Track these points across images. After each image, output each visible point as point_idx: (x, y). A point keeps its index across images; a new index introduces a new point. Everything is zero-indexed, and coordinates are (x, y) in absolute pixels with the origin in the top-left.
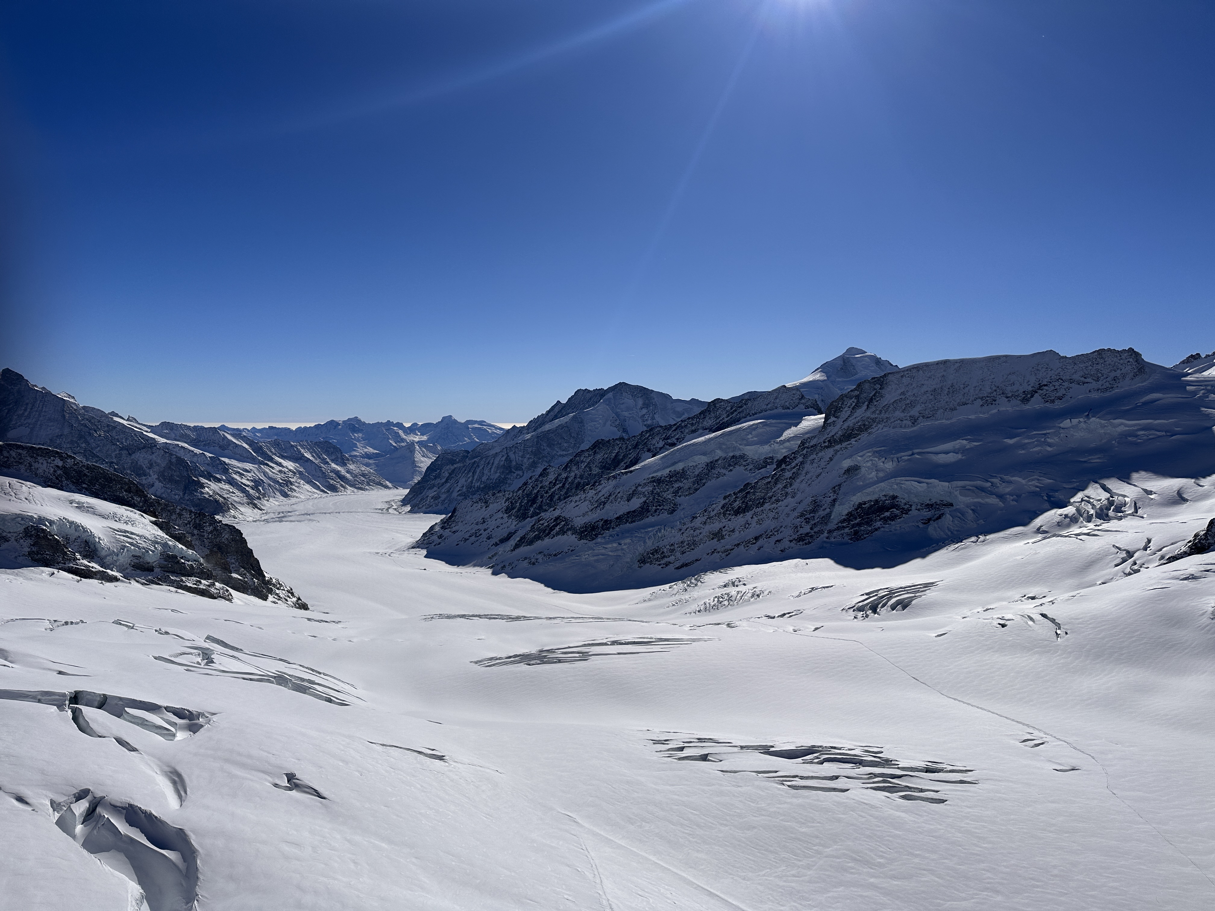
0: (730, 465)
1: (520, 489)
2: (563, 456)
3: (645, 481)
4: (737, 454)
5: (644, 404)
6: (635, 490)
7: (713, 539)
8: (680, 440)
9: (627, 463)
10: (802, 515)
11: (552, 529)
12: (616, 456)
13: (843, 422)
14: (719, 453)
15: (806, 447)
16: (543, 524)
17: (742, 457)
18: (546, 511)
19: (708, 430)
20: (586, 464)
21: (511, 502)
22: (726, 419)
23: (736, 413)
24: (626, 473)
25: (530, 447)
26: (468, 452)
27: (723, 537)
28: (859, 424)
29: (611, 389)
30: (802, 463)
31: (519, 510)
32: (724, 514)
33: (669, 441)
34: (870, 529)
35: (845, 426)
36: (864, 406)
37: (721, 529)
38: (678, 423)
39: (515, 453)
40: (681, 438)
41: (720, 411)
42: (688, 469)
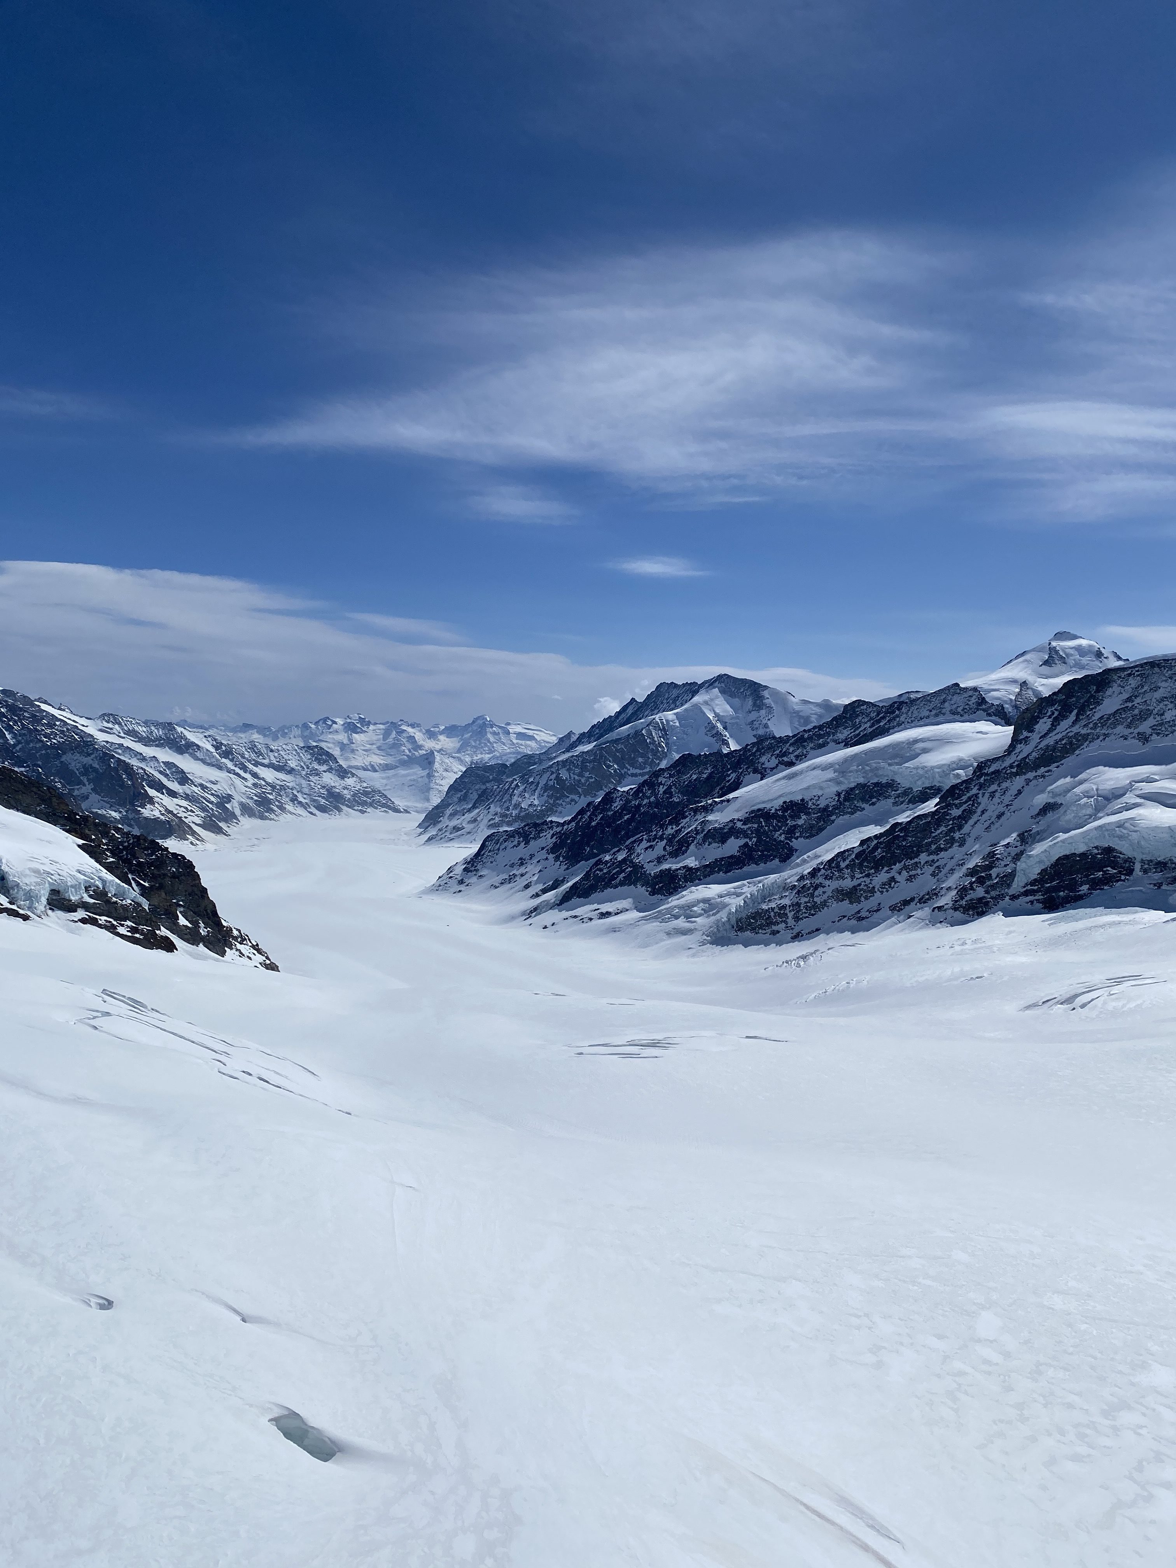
0: (871, 797)
1: (573, 820)
2: (633, 775)
3: (748, 815)
4: (885, 779)
5: (754, 705)
6: (732, 827)
8: (801, 758)
9: (723, 787)
10: (972, 872)
11: (614, 877)
12: (709, 777)
13: (1040, 738)
14: (858, 778)
15: (984, 774)
16: (601, 871)
17: (891, 785)
18: (607, 851)
19: (841, 745)
20: (665, 787)
21: (560, 839)
22: (870, 730)
23: (884, 721)
24: (722, 801)
25: (590, 762)
26: (505, 766)
28: (1063, 742)
29: (708, 683)
30: (976, 795)
31: (570, 849)
32: (861, 865)
33: (785, 759)
35: (1042, 745)
36: (1073, 717)
37: (854, 886)
38: (798, 733)
39: (569, 770)
40: (801, 756)
41: (860, 718)
42: (811, 800)
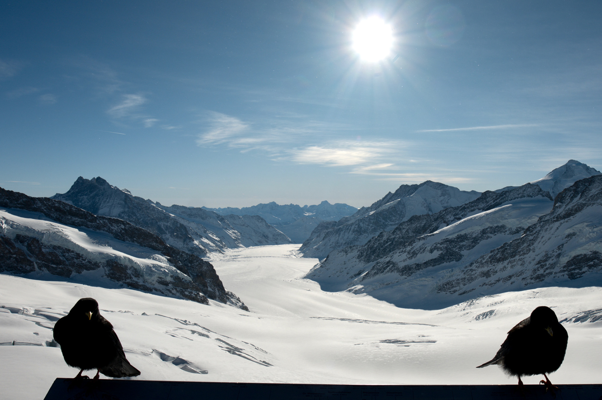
0: (495, 232)
1: (366, 244)
2: (391, 225)
3: (442, 241)
4: (500, 225)
5: (442, 194)
6: (435, 246)
7: (483, 277)
8: (464, 216)
9: (431, 229)
10: (539, 263)
11: (385, 269)
12: (425, 225)
13: (566, 206)
14: (488, 225)
15: (542, 221)
16: (379, 266)
17: (503, 227)
18: (381, 258)
19: (482, 210)
20: (406, 230)
21: (361, 253)
22: (493, 203)
23: (499, 199)
24: (430, 235)
25: (372, 220)
26: (336, 222)
27: (489, 276)
28: (576, 207)
29: (422, 185)
30: (540, 231)
31: (365, 257)
32: (491, 262)
33: (457, 217)
34: (580, 272)
35: (567, 208)
36: (579, 196)
37: (488, 271)
38: (463, 205)
39: (363, 223)
40: (464, 215)
41: (489, 198)
42: (469, 234)
